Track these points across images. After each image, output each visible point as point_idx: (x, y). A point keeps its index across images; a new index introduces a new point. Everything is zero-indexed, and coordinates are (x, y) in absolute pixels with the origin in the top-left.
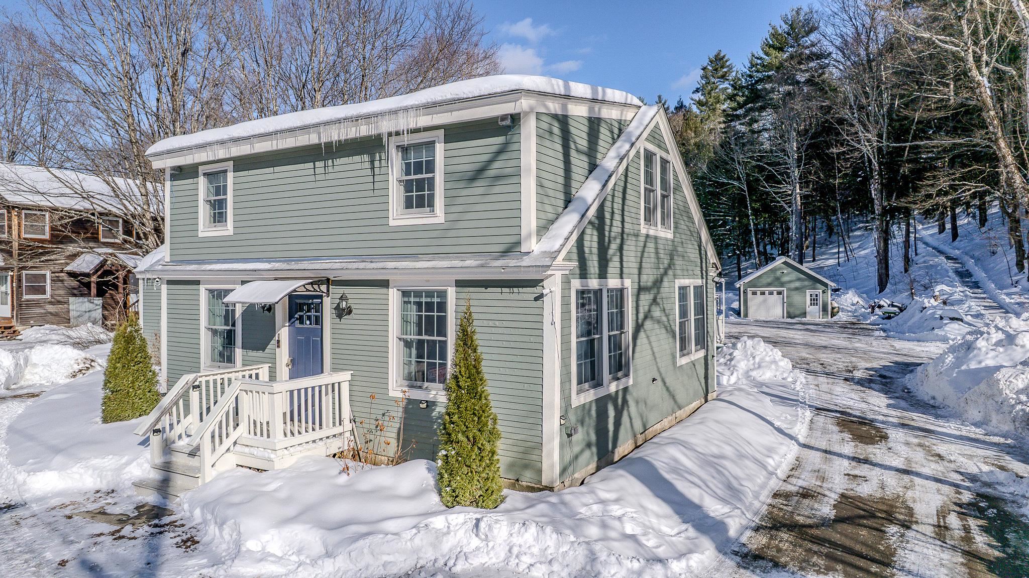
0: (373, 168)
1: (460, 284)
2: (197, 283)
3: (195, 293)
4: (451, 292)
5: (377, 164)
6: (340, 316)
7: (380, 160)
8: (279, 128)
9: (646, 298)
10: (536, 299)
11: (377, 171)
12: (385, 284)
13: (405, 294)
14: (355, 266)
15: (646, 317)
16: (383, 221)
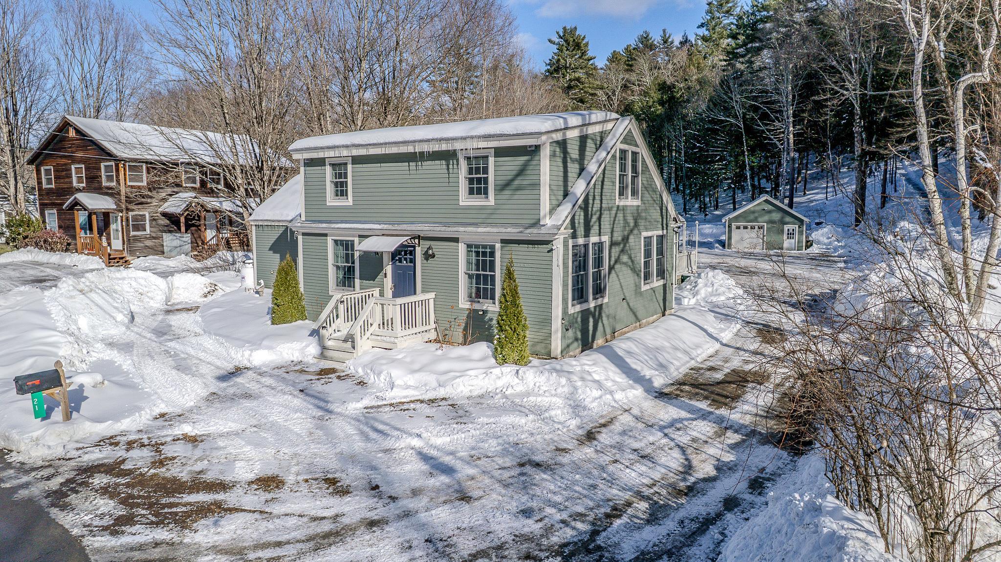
0: (448, 169)
1: (503, 241)
2: (326, 235)
3: (324, 241)
4: (498, 246)
5: (451, 167)
6: (427, 259)
7: (453, 164)
8: (387, 141)
9: (616, 250)
10: (549, 252)
11: (451, 171)
12: (456, 240)
13: (469, 246)
14: (438, 229)
15: (616, 262)
16: (456, 202)
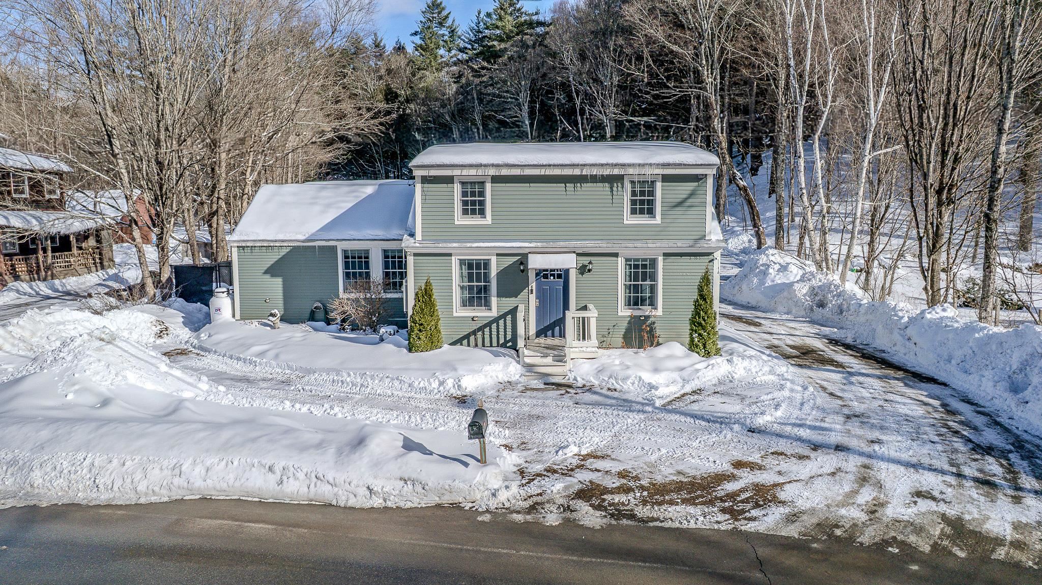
0: (612, 191)
1: (665, 255)
2: (450, 255)
3: (449, 261)
4: (661, 259)
5: (615, 189)
6: (582, 274)
7: (618, 187)
8: (551, 163)
10: (710, 262)
11: (615, 193)
12: (616, 255)
13: (627, 260)
14: (605, 245)
16: (621, 221)
